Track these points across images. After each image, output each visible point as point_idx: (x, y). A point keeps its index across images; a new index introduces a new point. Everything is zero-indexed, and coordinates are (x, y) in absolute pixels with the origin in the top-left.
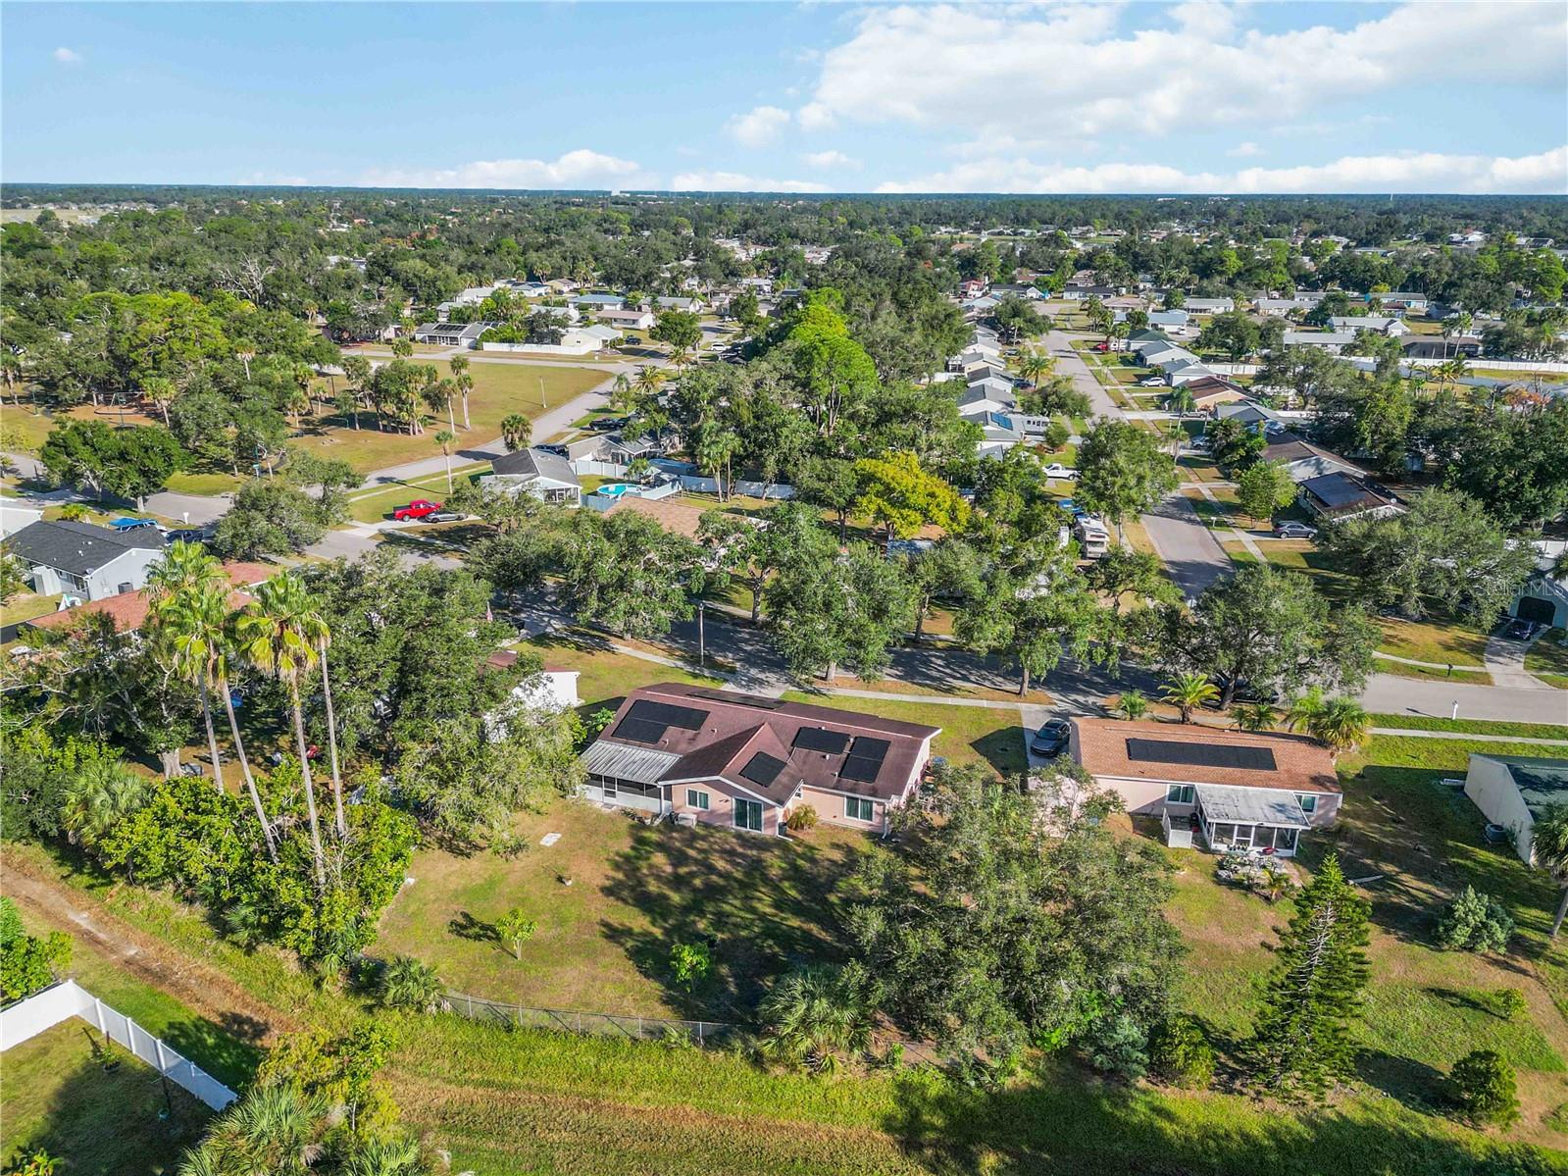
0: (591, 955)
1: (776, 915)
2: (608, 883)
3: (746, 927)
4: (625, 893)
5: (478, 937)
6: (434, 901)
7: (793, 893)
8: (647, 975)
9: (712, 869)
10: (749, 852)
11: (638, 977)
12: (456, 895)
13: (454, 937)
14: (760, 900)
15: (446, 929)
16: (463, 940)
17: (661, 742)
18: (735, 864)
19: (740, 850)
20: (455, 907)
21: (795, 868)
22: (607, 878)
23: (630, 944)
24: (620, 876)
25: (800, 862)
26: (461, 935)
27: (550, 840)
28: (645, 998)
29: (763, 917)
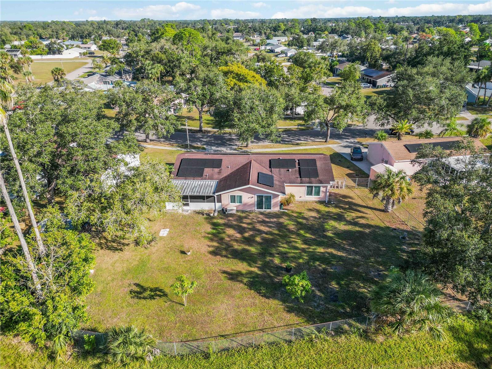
0: (227, 292)
1: (308, 248)
2: (211, 249)
3: (300, 258)
4: (224, 253)
5: (152, 297)
6: (113, 280)
7: (308, 235)
8: (268, 298)
9: (260, 232)
10: (272, 220)
11: (263, 300)
12: (124, 274)
13: (136, 300)
14: (295, 242)
15: (128, 297)
16: (143, 301)
17: (204, 176)
18: (270, 227)
19: (267, 220)
20: (128, 282)
21: (300, 223)
22: (209, 246)
23: (245, 280)
24: (215, 244)
25: (300, 220)
26: (140, 298)
27: (164, 233)
28: (276, 312)
29: (303, 250)
